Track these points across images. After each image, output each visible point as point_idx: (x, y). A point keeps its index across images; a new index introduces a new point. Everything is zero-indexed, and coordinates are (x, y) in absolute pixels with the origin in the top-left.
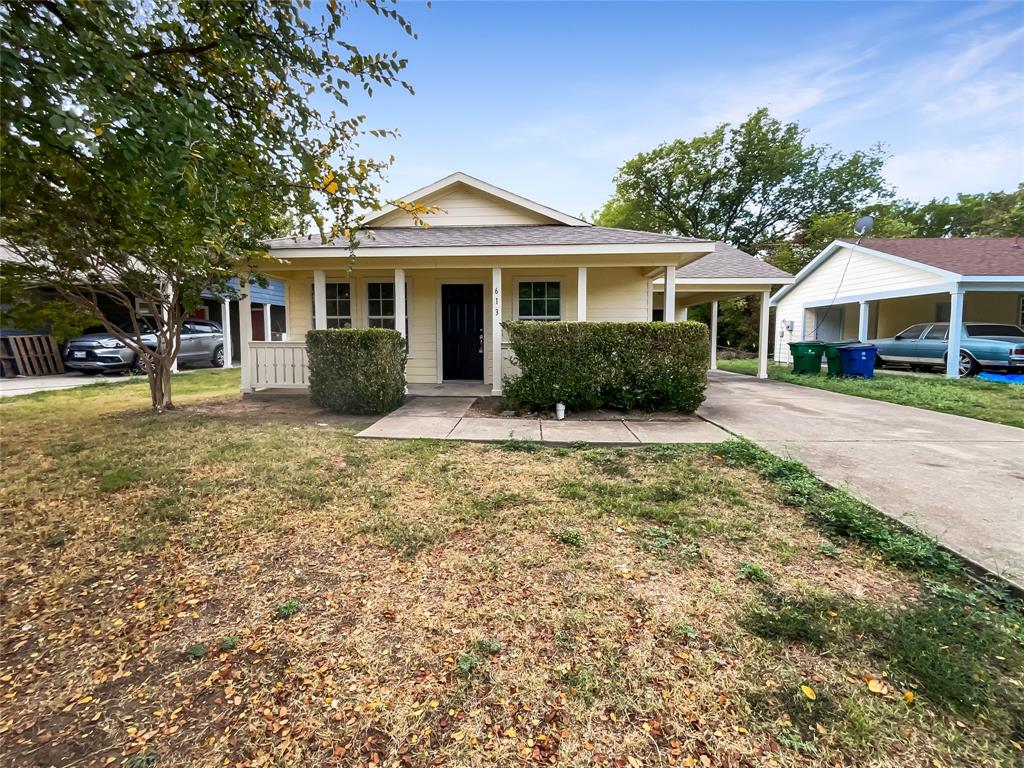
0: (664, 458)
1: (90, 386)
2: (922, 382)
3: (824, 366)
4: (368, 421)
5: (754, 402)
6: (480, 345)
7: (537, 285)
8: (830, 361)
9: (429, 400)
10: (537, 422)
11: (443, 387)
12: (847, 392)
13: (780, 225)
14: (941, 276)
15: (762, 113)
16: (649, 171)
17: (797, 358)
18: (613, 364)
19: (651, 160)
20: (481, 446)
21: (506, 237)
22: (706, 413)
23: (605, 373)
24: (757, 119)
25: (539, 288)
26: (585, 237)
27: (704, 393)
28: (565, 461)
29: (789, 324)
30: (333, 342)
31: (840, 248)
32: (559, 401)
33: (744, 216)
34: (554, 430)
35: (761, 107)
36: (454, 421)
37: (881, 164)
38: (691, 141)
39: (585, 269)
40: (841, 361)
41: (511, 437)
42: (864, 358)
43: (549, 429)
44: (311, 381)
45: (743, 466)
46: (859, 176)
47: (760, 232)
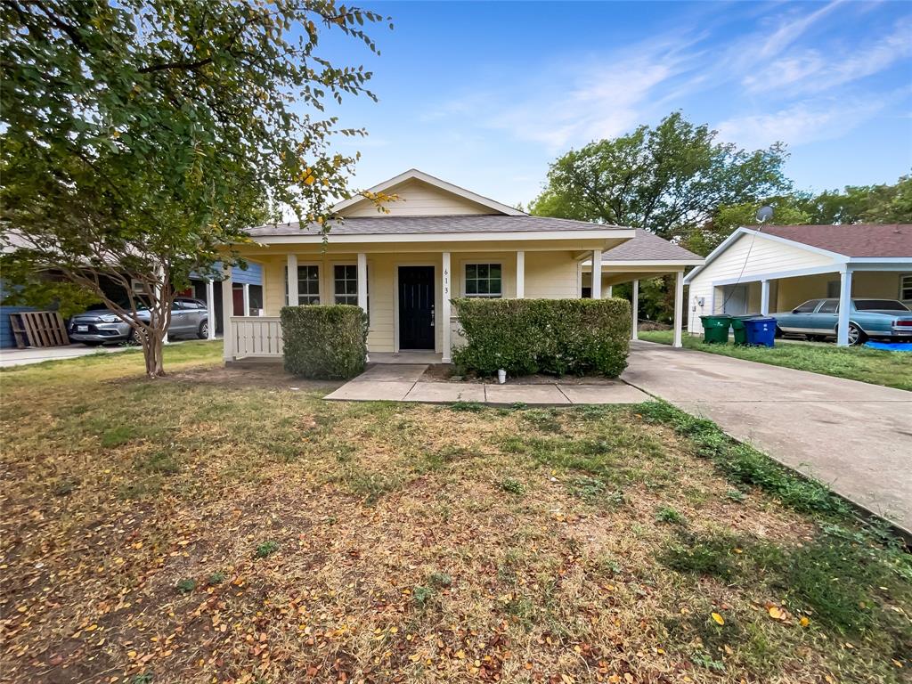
0: (592, 417)
1: (92, 356)
2: (816, 351)
3: (731, 337)
4: (335, 385)
5: (670, 368)
6: (432, 319)
7: (481, 267)
8: (736, 331)
9: (387, 366)
10: (482, 385)
11: (400, 356)
12: (751, 359)
13: (692, 214)
14: (832, 258)
15: (676, 117)
16: (578, 167)
17: (707, 329)
18: (547, 335)
19: (580, 158)
20: (433, 406)
21: (454, 225)
22: (629, 378)
23: (541, 343)
24: (672, 122)
25: (483, 270)
26: (523, 225)
27: (627, 360)
28: (506, 419)
29: (700, 300)
30: (304, 317)
31: (744, 234)
32: (501, 368)
33: (661, 206)
34: (497, 393)
35: (675, 112)
36: (409, 386)
37: (779, 161)
38: (615, 142)
39: (523, 254)
40: (745, 332)
41: (459, 398)
42: (765, 329)
43: (492, 392)
44: (285, 351)
45: (660, 424)
46: (760, 172)
47: (674, 220)
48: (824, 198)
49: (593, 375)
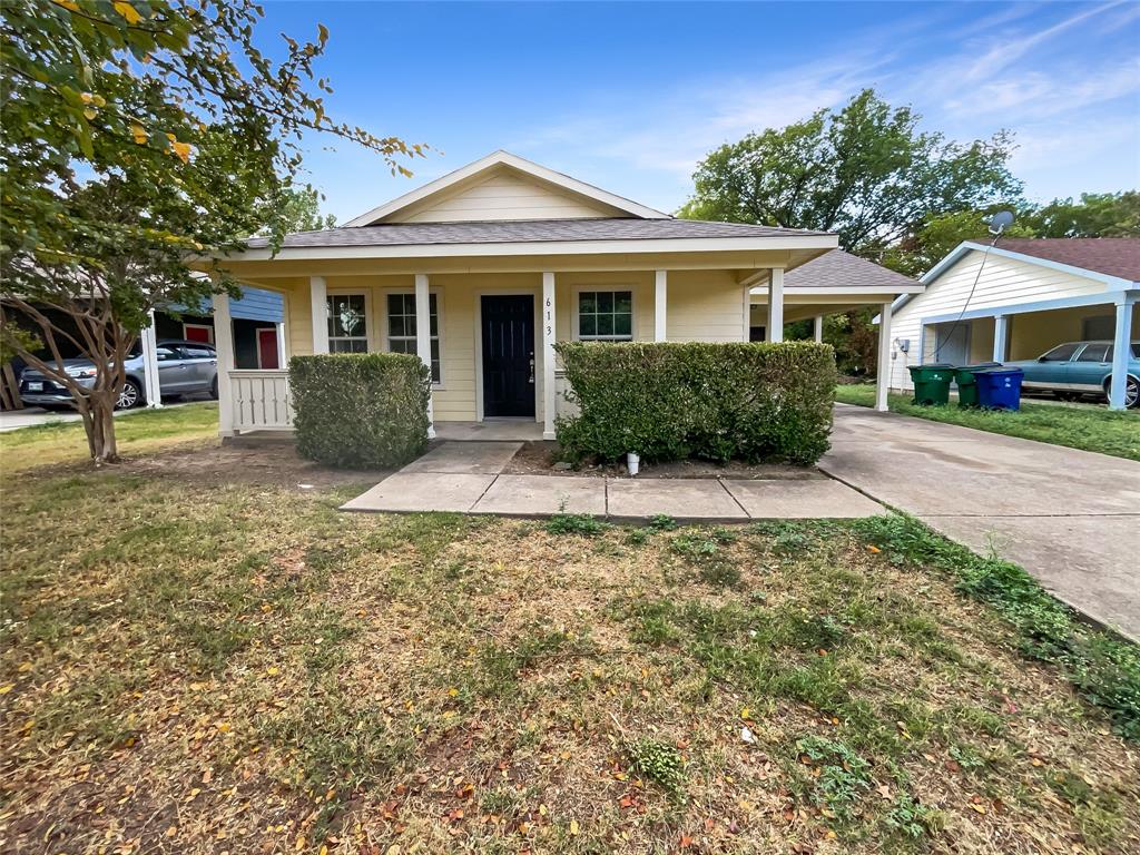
0: (792, 550)
1: (38, 427)
2: (1079, 416)
3: (954, 394)
4: (370, 480)
5: (886, 447)
6: (530, 372)
7: (601, 295)
8: (962, 388)
9: (460, 446)
10: (601, 480)
11: (483, 427)
12: (998, 430)
13: (883, 229)
14: (1105, 283)
15: (867, 96)
16: (733, 167)
17: (919, 385)
18: (705, 400)
19: (737, 154)
20: (517, 524)
21: (561, 232)
22: (830, 466)
23: (693, 413)
24: (862, 102)
25: (605, 300)
26: (663, 231)
27: (829, 439)
28: (642, 554)
29: (903, 343)
30: (324, 371)
31: (970, 251)
32: (631, 451)
33: (844, 219)
34: (624, 495)
35: (867, 89)
36: (486, 480)
37: (1004, 156)
38: (784, 131)
39: (665, 273)
40: (977, 388)
41: (562, 508)
42: (1008, 385)
43: (617, 494)
44: (297, 425)
45: (916, 566)
46: (979, 171)
47: (862, 236)
48: (1052, 209)
49: (776, 462)
